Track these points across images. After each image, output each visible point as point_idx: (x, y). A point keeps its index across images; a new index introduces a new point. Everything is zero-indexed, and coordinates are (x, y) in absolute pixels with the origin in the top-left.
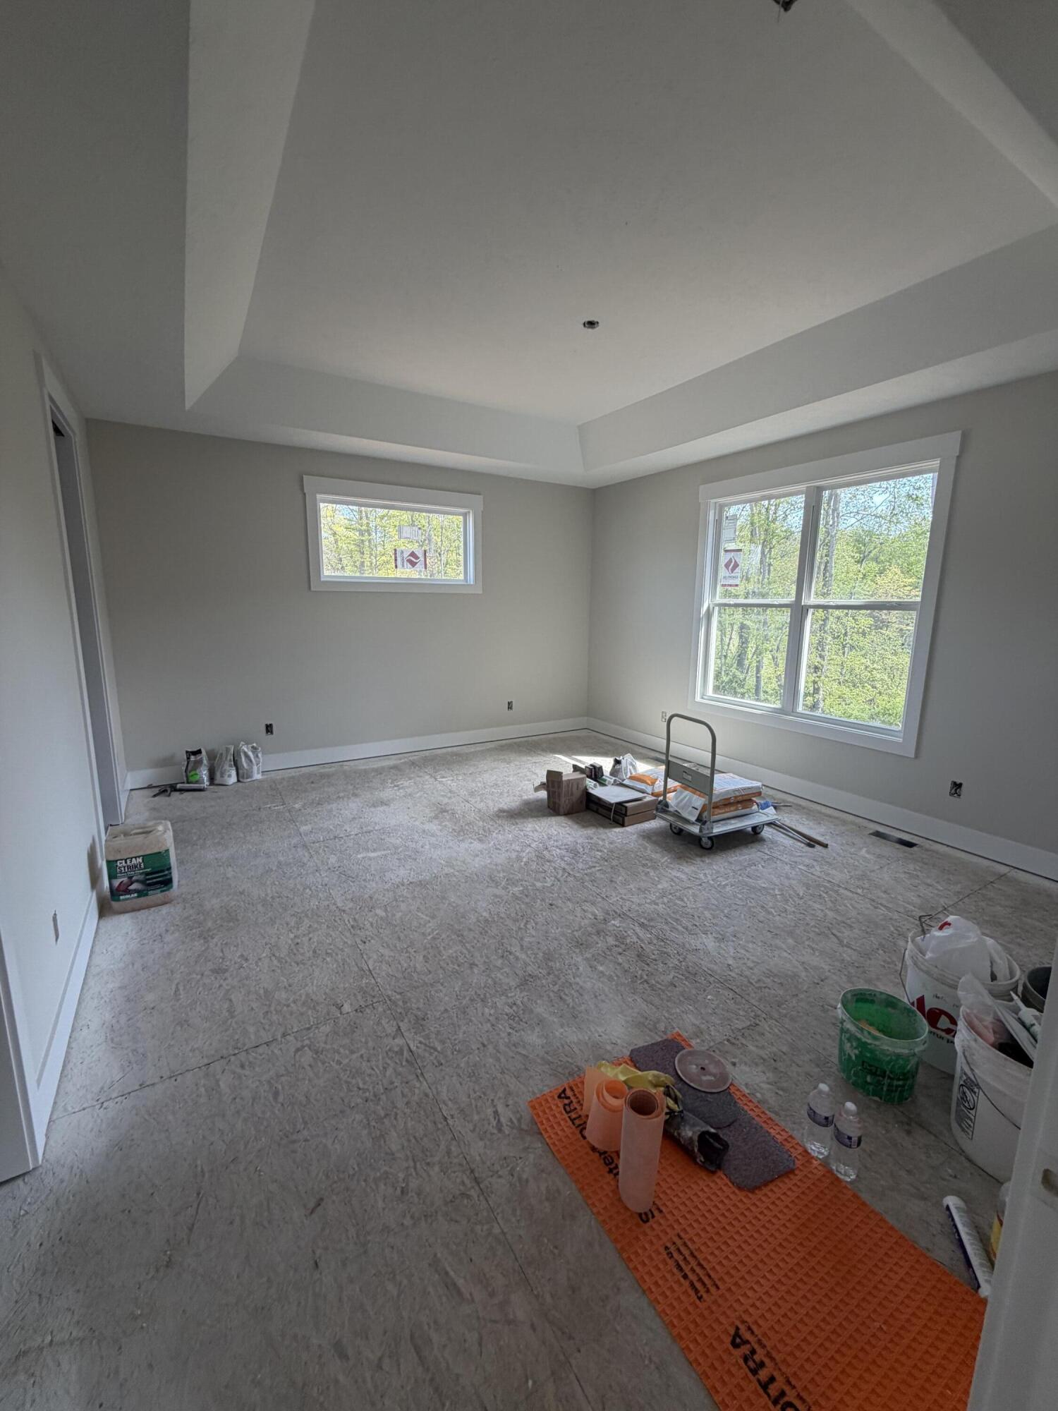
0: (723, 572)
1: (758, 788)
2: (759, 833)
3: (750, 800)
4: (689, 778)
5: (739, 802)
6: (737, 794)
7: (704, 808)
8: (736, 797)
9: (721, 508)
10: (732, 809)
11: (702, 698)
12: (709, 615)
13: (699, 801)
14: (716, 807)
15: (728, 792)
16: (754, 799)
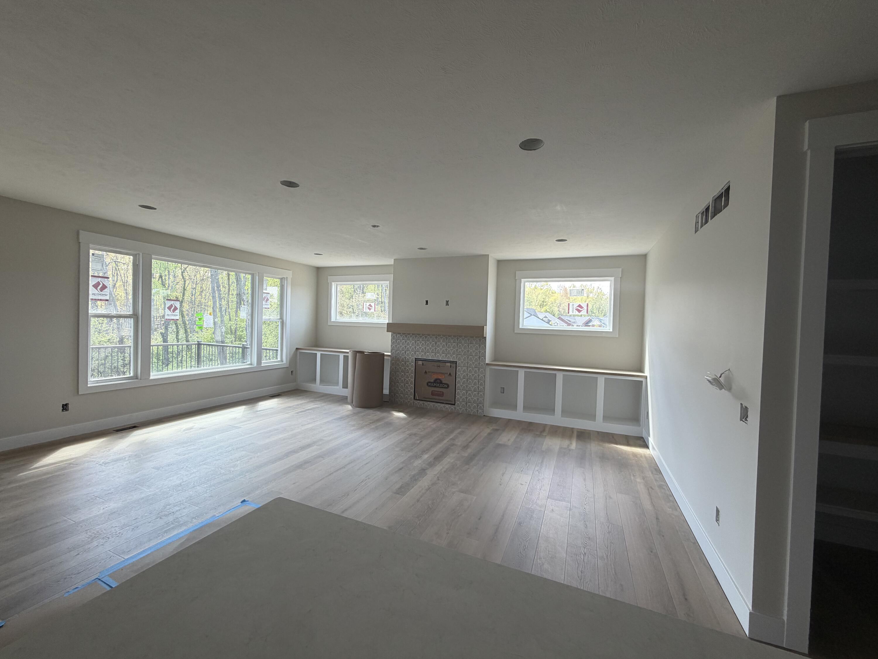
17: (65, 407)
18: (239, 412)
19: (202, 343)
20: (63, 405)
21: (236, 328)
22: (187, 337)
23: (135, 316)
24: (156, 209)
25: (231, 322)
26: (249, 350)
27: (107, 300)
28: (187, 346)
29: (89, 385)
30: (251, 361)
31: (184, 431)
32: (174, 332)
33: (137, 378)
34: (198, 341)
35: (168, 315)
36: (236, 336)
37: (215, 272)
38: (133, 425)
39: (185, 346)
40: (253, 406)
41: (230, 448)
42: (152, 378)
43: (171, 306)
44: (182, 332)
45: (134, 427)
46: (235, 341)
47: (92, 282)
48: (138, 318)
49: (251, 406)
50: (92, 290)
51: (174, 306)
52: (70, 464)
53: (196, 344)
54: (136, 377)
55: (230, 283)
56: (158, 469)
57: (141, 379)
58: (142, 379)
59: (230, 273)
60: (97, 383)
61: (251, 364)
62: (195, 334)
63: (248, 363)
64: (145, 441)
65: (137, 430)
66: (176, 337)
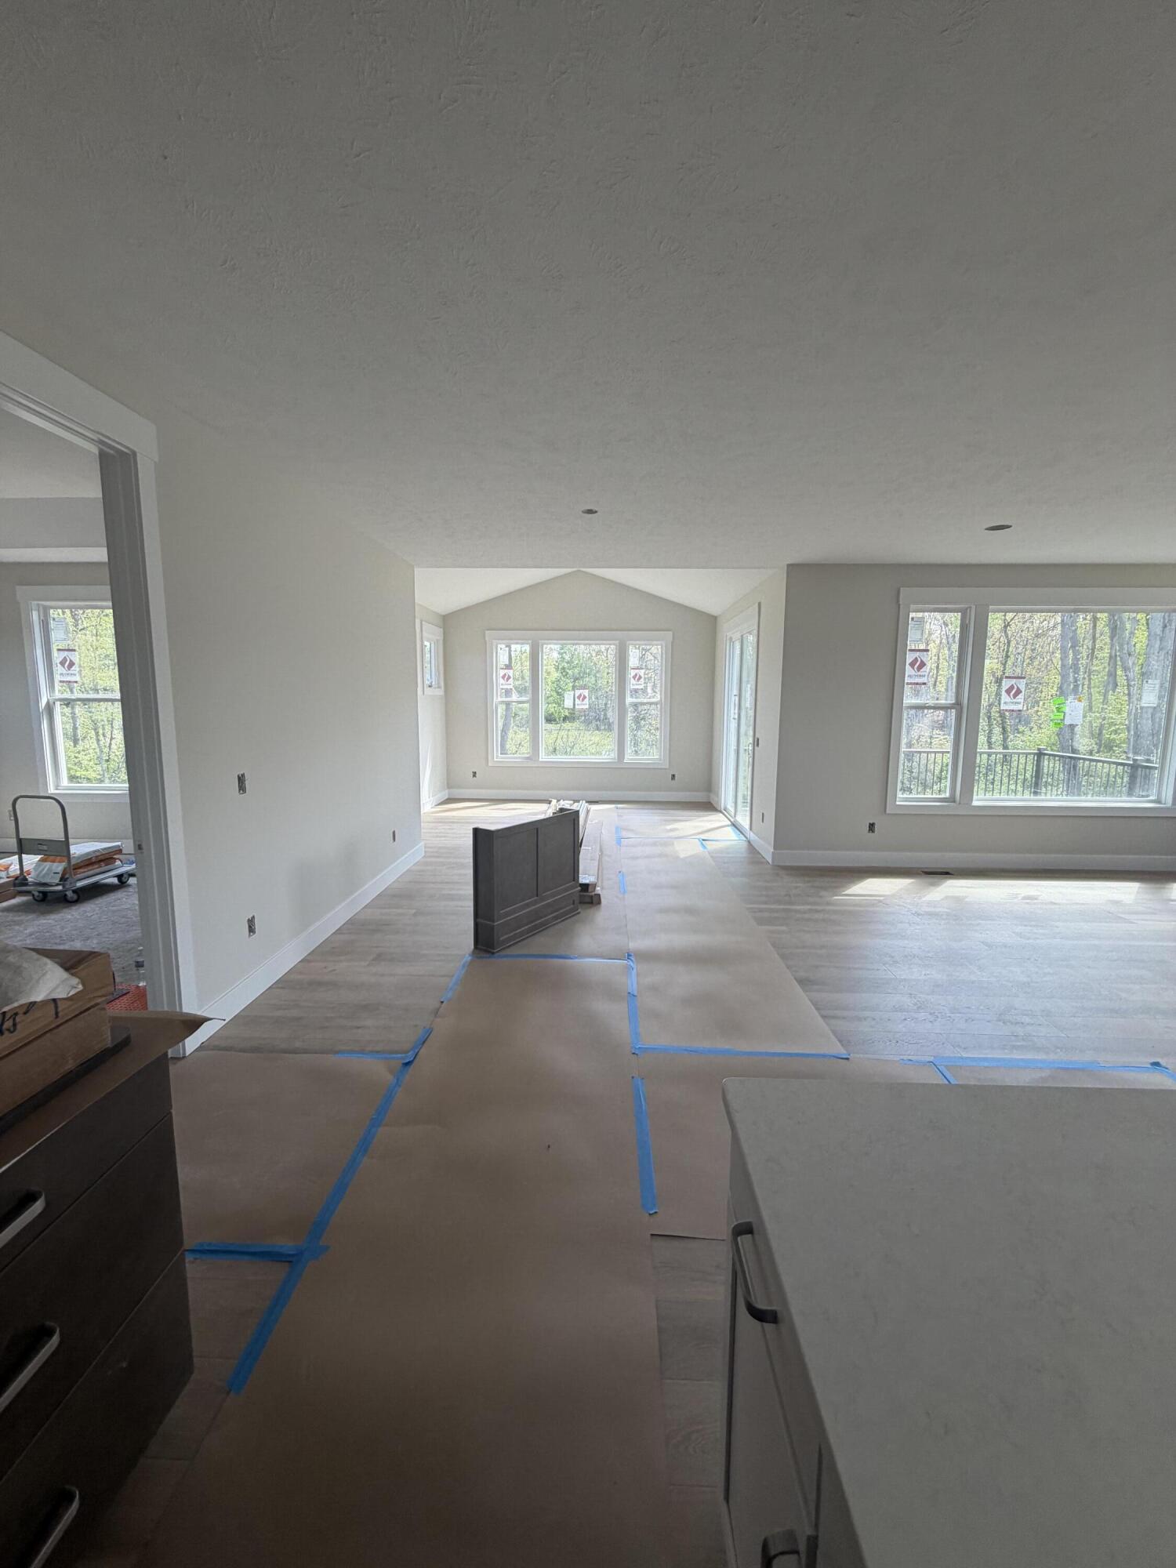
0: (59, 670)
1: (118, 846)
2: (126, 882)
3: (112, 858)
4: (45, 848)
5: (101, 861)
6: (98, 854)
7: (65, 871)
8: (96, 857)
9: (46, 610)
10: (96, 866)
11: (57, 789)
12: (50, 709)
13: (59, 867)
14: (77, 867)
15: (88, 854)
16: (115, 857)
17: (872, 827)
18: (1127, 892)
19: (1046, 752)
20: (870, 824)
21: (1102, 726)
22: (1005, 739)
23: (958, 705)
24: (1010, 527)
25: (1093, 715)
26: (1156, 773)
27: (924, 684)
28: (1005, 756)
29: (898, 803)
30: (1159, 793)
31: (1024, 898)
32: (984, 731)
33: (954, 802)
34: (1039, 749)
35: (1005, 703)
36: (1101, 741)
37: (1071, 617)
38: (945, 871)
39: (1002, 756)
40: (1161, 888)
41: (1114, 953)
42: (975, 803)
43: (1012, 687)
44: (997, 730)
45: (947, 874)
46: (1098, 752)
47: (910, 658)
48: (962, 708)
49: (1152, 886)
50: (909, 670)
51: (1016, 687)
52: (880, 901)
53: (1034, 754)
54: (952, 799)
55: (1098, 635)
56: (990, 946)
57: (960, 803)
58: (962, 802)
59: (1099, 615)
60: (906, 801)
61: (1158, 801)
62: (1019, 735)
63: (1151, 798)
64: (966, 897)
65: (951, 878)
66: (987, 740)
